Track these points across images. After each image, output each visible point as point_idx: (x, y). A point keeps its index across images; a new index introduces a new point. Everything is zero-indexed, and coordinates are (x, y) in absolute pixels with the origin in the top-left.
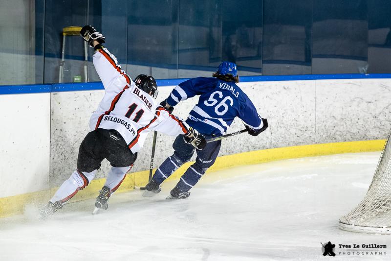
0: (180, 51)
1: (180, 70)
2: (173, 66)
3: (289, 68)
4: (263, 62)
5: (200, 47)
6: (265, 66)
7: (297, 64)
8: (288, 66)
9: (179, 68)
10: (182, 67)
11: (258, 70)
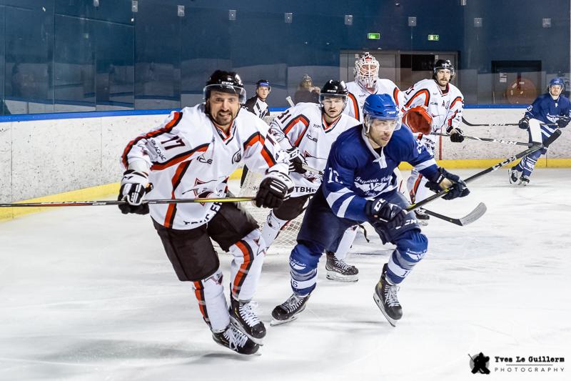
0: (56, 87)
1: (56, 105)
2: (50, 102)
3: (159, 103)
4: (136, 98)
5: (75, 83)
6: (137, 101)
7: (166, 99)
8: (158, 101)
9: (55, 103)
10: (57, 102)
11: (131, 105)
